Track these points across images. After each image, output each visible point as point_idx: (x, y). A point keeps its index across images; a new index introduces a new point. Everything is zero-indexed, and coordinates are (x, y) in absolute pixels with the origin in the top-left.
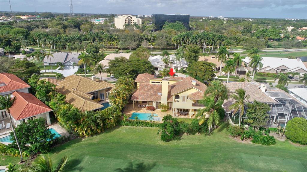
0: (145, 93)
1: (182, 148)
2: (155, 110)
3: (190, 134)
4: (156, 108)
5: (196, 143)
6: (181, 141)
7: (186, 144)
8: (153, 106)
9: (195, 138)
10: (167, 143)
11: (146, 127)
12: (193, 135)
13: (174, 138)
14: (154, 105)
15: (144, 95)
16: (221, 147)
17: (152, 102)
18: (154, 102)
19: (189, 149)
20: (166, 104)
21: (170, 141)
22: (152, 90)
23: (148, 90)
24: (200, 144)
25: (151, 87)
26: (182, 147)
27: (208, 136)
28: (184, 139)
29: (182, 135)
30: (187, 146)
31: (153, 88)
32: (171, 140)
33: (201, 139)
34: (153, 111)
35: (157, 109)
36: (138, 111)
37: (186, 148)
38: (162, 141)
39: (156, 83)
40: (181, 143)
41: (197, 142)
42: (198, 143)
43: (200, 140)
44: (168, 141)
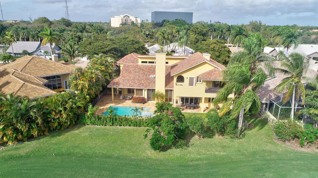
0: (130, 77)
1: (191, 163)
2: (145, 103)
3: (203, 137)
4: (148, 100)
5: (217, 153)
6: (190, 149)
7: (200, 155)
8: (143, 96)
9: (215, 144)
10: (162, 153)
11: (127, 127)
12: (209, 139)
13: (175, 144)
14: (145, 95)
15: (128, 80)
16: (267, 160)
17: (142, 90)
18: (145, 90)
19: (206, 164)
20: (163, 92)
21: (168, 149)
22: (142, 72)
23: (136, 72)
24: (226, 155)
25: (140, 69)
26: (192, 161)
27: (237, 140)
28: (194, 146)
29: (190, 140)
30: (200, 159)
31: (143, 70)
32: (170, 147)
33: (225, 146)
34: (144, 103)
35: (149, 102)
36: (119, 104)
37: (200, 162)
38: (153, 151)
39: (148, 64)
40: (189, 153)
41: (220, 152)
42: (222, 154)
43: (223, 147)
44: (164, 149)
